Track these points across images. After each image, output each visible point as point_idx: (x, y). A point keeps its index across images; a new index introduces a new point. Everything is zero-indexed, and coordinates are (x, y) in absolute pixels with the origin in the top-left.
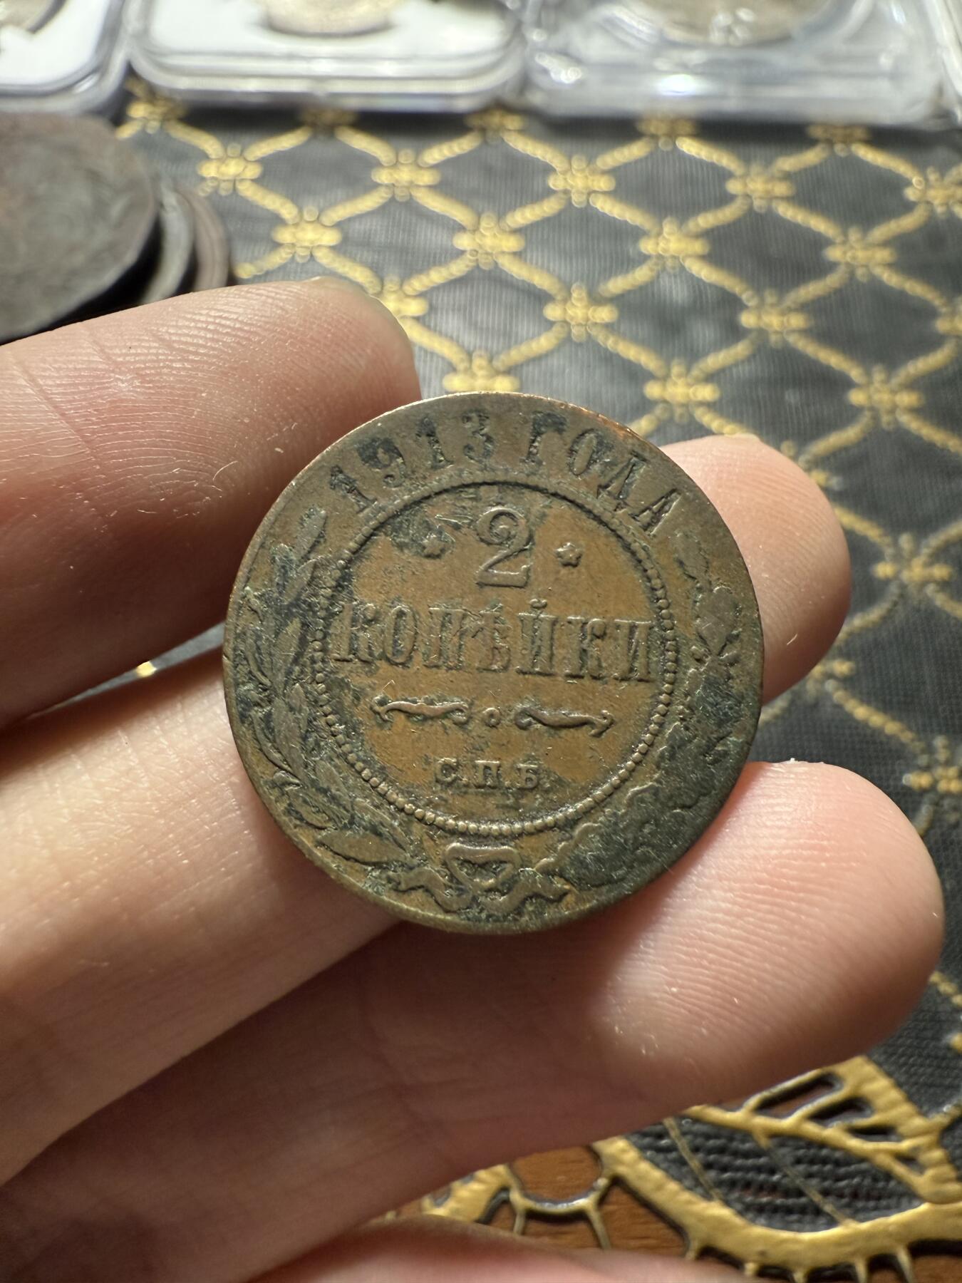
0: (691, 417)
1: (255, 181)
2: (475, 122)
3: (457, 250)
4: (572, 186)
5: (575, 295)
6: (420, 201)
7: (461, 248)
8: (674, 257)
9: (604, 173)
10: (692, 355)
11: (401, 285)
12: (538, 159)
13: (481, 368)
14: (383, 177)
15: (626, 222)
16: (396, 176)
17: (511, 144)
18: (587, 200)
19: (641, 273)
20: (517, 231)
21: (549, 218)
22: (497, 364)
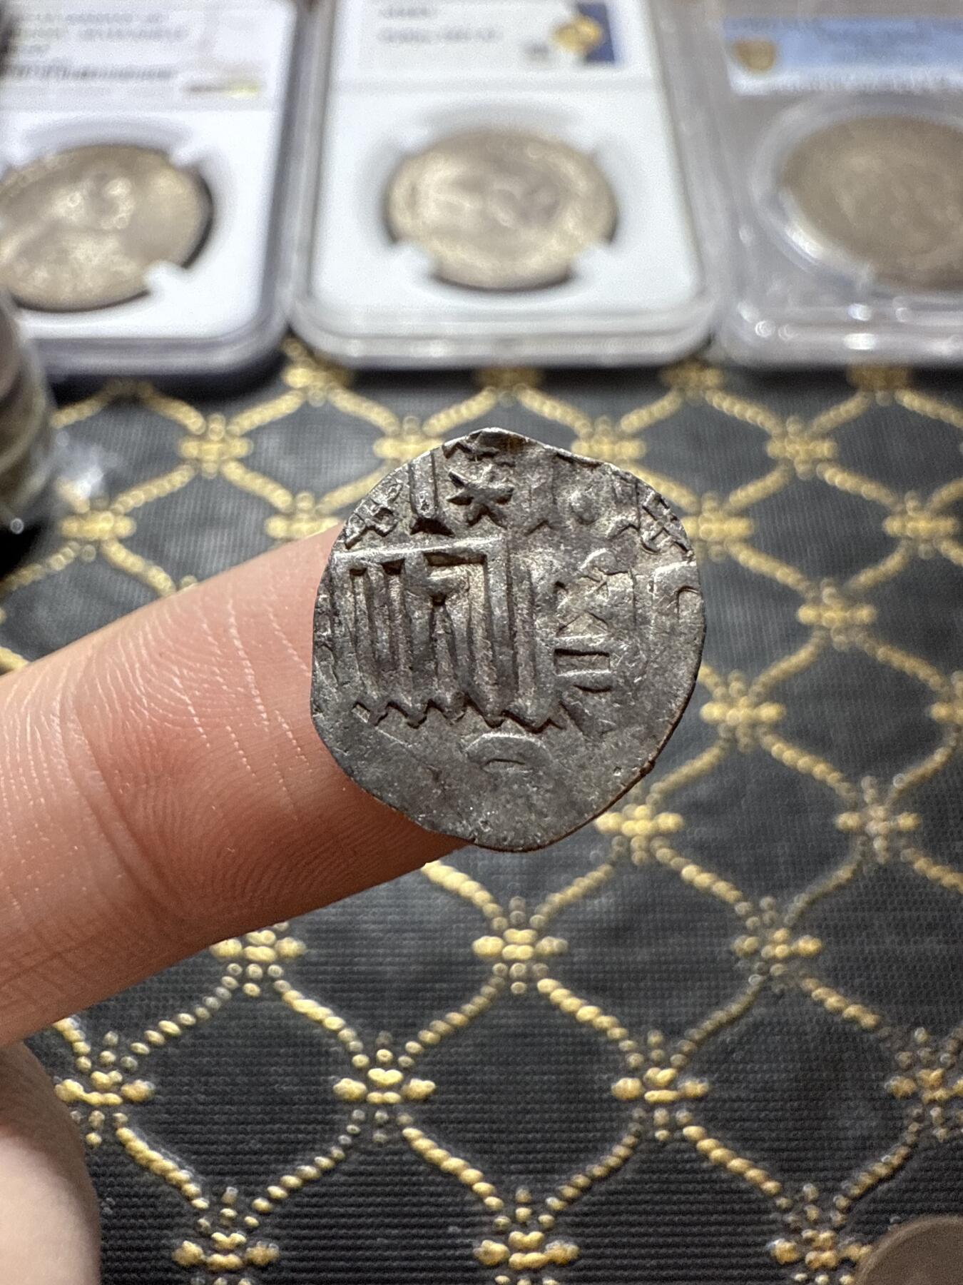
2: (669, 378)
4: (794, 455)
5: (827, 592)
8: (927, 541)
9: (824, 436)
12: (747, 423)
13: (740, 692)
15: (859, 497)
16: (595, 450)
17: (715, 405)
18: (813, 471)
19: (893, 563)
20: (743, 512)
21: (774, 495)
22: (757, 688)
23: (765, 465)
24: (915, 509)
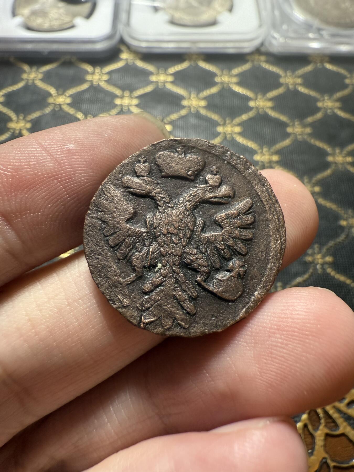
0: (346, 169)
1: (172, 82)
2: (248, 57)
3: (250, 107)
4: (289, 82)
5: (296, 123)
6: (233, 89)
7: (251, 106)
8: (330, 109)
9: (299, 77)
10: (342, 145)
11: (232, 121)
12: (274, 72)
13: (266, 151)
14: (217, 80)
15: (309, 96)
16: (223, 79)
17: (264, 67)
18: (295, 87)
19: (319, 115)
20: (271, 99)
21: (282, 94)
22: (272, 150)
23: (279, 85)
24: (328, 99)
